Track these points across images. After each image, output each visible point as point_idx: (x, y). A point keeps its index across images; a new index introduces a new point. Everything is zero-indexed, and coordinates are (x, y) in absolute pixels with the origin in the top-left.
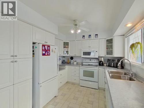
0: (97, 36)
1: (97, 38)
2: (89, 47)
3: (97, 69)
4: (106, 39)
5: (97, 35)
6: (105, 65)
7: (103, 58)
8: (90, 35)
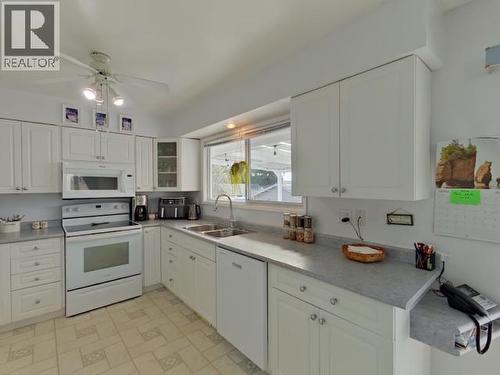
0: (127, 123)
1: (128, 132)
2: (98, 158)
3: (138, 234)
4: (156, 141)
5: (130, 120)
6: (152, 216)
7: (144, 197)
8: (104, 116)
